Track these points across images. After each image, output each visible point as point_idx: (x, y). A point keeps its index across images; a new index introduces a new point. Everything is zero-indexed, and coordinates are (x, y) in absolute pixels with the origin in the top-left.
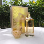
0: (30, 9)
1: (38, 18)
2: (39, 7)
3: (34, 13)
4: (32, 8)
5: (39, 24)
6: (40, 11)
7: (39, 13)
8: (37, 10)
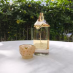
0: (46, 12)
1: (58, 28)
2: (61, 9)
3: (52, 19)
4: (49, 10)
5: (59, 37)
6: (62, 15)
7: (61, 18)
8: (56, 14)
